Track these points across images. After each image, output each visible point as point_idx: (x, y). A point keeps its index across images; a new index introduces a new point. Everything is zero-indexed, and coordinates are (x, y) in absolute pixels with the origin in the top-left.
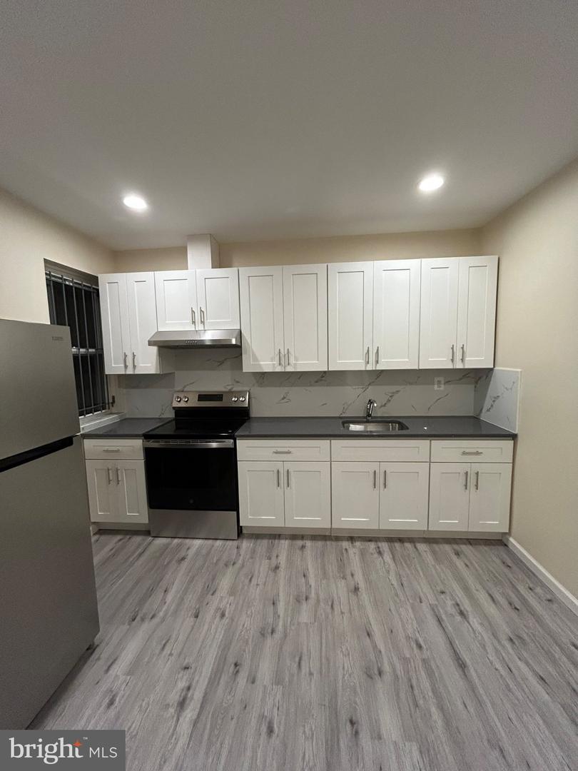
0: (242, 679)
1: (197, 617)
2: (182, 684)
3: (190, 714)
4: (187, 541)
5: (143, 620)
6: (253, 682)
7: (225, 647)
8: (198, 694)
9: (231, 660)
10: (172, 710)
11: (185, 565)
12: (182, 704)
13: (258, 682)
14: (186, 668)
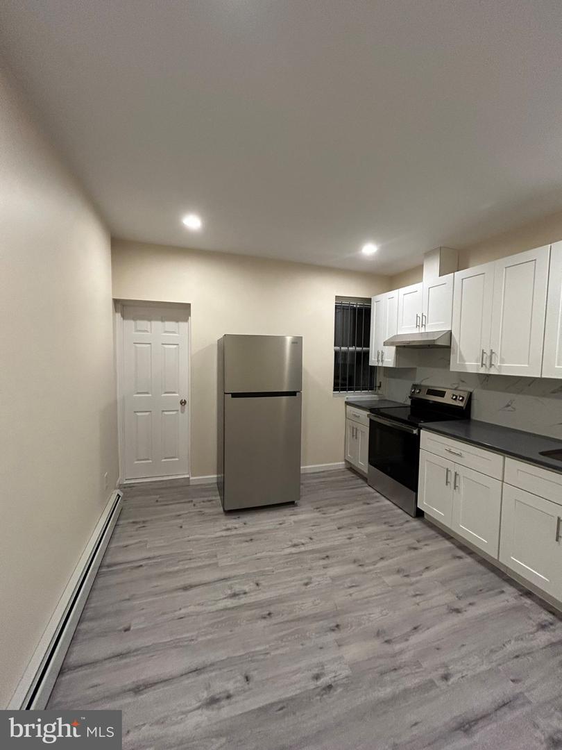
0: (322, 563)
1: (339, 528)
2: (303, 541)
3: (293, 550)
4: (383, 498)
5: (320, 511)
6: (324, 568)
7: (334, 548)
8: (303, 549)
9: (328, 553)
10: (290, 543)
11: (366, 507)
12: (295, 546)
13: (326, 570)
14: (311, 539)
